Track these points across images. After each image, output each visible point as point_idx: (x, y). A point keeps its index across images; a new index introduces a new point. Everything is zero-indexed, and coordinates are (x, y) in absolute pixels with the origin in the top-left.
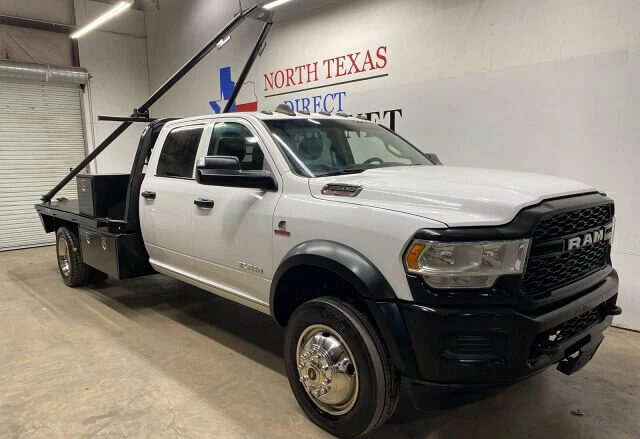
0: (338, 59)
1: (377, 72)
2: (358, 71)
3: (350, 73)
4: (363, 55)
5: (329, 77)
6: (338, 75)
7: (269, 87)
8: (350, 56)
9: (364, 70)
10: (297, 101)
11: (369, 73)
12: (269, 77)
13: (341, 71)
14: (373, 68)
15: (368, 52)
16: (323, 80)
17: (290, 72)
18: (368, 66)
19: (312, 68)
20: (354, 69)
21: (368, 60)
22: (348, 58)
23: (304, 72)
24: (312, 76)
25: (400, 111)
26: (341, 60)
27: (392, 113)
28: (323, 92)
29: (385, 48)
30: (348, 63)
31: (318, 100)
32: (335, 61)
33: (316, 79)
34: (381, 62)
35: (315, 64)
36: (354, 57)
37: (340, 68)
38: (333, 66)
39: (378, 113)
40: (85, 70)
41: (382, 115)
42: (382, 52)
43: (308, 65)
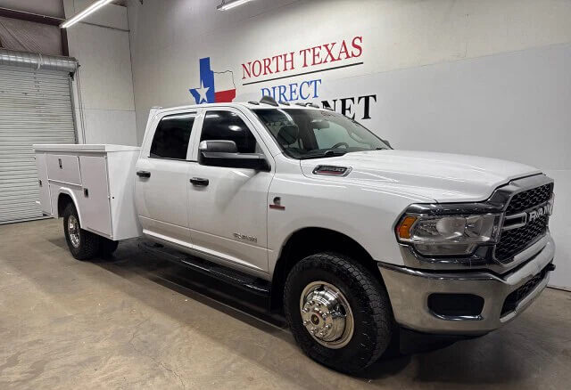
0: (314, 49)
1: (353, 60)
2: (333, 60)
3: (326, 61)
4: (339, 45)
5: (305, 65)
6: (314, 64)
7: (246, 75)
8: (326, 46)
9: (339, 59)
10: (274, 88)
11: (344, 62)
12: (247, 66)
13: (317, 60)
14: (348, 57)
15: (344, 43)
16: (299, 69)
17: (267, 61)
18: (344, 55)
19: (289, 57)
20: (329, 59)
21: (343, 50)
22: (323, 48)
23: (281, 61)
24: (289, 65)
25: (374, 97)
26: (317, 50)
27: (367, 99)
28: (299, 80)
29: (360, 39)
30: (324, 53)
31: (294, 87)
32: (312, 50)
33: (293, 68)
34: (356, 52)
35: (292, 54)
36: (330, 47)
37: (316, 58)
38: (310, 56)
39: (353, 99)
40: (74, 59)
41: (356, 100)
42: (357, 42)
43: (285, 55)
